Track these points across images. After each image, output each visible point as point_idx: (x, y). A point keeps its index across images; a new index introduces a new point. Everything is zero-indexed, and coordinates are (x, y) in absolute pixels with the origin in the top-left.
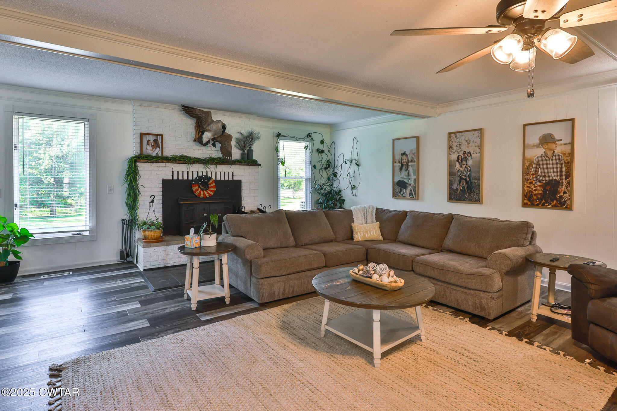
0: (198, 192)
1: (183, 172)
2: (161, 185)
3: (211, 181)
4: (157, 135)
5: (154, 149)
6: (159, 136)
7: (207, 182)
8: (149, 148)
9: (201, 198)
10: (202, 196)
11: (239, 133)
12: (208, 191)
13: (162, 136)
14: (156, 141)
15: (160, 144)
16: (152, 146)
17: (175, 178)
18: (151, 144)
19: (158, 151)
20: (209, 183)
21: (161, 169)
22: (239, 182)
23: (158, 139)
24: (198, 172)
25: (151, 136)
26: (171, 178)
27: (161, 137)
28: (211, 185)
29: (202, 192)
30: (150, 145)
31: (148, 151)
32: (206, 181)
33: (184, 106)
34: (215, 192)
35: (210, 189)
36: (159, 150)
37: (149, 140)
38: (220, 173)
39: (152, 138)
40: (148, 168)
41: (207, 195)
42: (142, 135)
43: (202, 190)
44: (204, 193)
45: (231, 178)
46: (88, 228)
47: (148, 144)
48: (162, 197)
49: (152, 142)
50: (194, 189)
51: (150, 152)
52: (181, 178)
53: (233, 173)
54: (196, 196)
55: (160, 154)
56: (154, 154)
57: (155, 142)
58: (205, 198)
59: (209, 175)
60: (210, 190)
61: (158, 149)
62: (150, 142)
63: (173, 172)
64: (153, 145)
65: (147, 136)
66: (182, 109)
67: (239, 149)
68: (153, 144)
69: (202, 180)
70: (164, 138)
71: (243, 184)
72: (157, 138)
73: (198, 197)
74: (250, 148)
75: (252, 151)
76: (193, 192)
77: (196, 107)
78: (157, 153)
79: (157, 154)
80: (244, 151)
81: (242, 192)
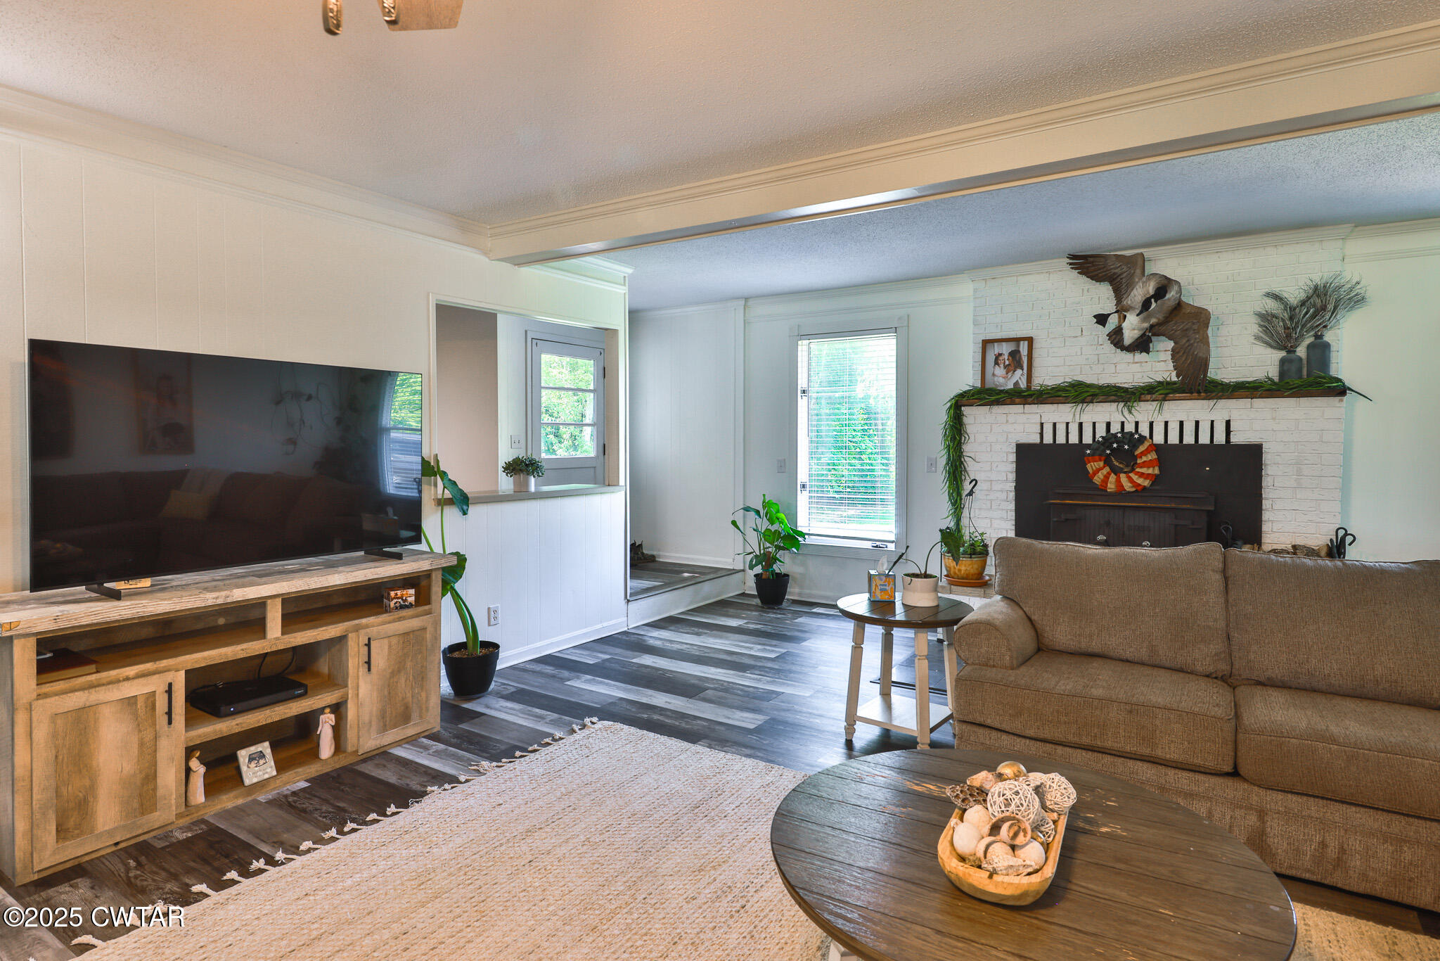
0: (1101, 475)
1: (1067, 424)
2: (1013, 457)
3: (1142, 449)
4: (1017, 340)
5: (1010, 374)
6: (1022, 342)
7: (1130, 453)
8: (1000, 371)
9: (1111, 494)
10: (1111, 487)
11: (1268, 295)
12: (1131, 475)
13: (1030, 340)
14: (1015, 354)
15: (1025, 360)
16: (1005, 367)
17: (1048, 439)
18: (1004, 363)
19: (1019, 377)
20: (1136, 453)
21: (1011, 418)
22: (1253, 453)
23: (1021, 350)
24: (1108, 425)
25: (1004, 343)
26: (1038, 441)
27: (1026, 343)
28: (1141, 457)
29: (1113, 478)
30: (1002, 366)
31: (996, 378)
32: (1126, 447)
33: (1073, 257)
34: (1156, 479)
35: (1138, 470)
36: (1022, 375)
37: (1000, 355)
38: (1181, 423)
39: (1006, 349)
40: (985, 418)
41: (1127, 486)
42: (986, 343)
43: (1116, 471)
44: (1118, 481)
45: (1220, 438)
46: (892, 538)
47: (996, 363)
48: (1015, 484)
49: (1006, 358)
50: (1091, 467)
51: (1001, 380)
52: (1061, 439)
53: (1228, 423)
54: (1095, 487)
55: (1023, 385)
56: (1010, 386)
57: (1013, 358)
58: (1120, 493)
59: (1144, 430)
60: (1137, 473)
61: (1019, 372)
62: (1001, 358)
63: (1042, 425)
64: (1009, 365)
65: (996, 344)
66: (1071, 264)
67: (1272, 347)
68: (1007, 363)
69: (1115, 445)
70: (1035, 346)
71: (1267, 458)
72: (1018, 346)
73: (1101, 490)
74: (1318, 337)
75: (1327, 346)
76: (1088, 478)
77: (1105, 252)
78: (1017, 381)
79: (1016, 384)
80: (1291, 351)
81: (1266, 482)
